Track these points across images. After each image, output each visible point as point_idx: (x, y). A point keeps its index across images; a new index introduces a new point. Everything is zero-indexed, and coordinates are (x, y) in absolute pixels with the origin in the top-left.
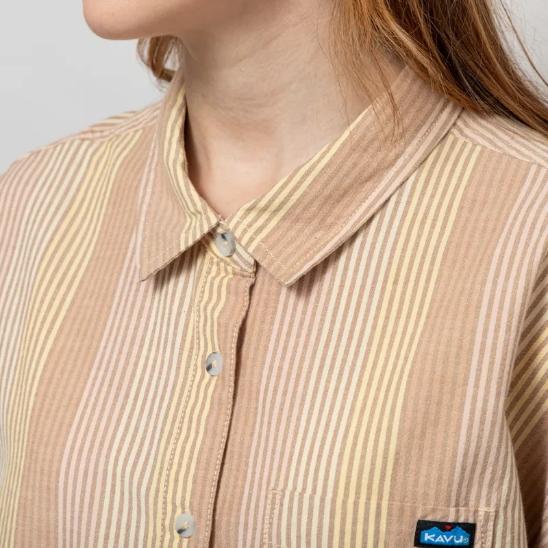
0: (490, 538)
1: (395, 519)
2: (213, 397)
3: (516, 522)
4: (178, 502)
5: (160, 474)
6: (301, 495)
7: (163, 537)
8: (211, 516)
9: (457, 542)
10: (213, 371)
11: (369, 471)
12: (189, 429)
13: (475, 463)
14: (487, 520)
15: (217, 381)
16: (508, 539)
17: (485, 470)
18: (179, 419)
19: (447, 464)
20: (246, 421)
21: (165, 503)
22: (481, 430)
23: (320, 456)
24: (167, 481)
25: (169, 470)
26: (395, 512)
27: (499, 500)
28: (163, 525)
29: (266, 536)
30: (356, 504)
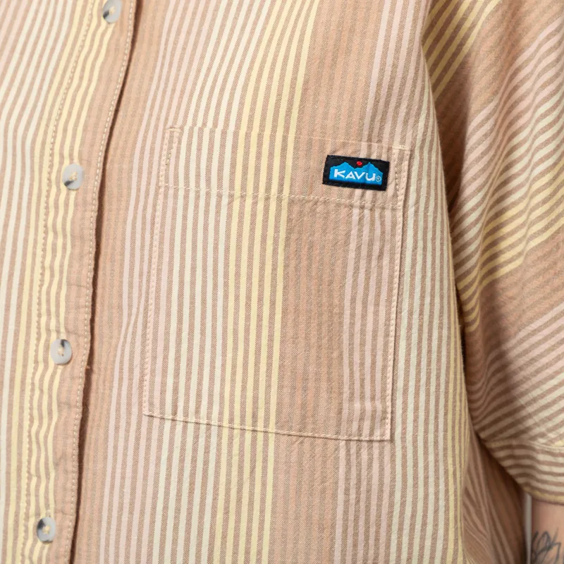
0: (405, 180)
1: (302, 153)
2: (109, 44)
3: (433, 166)
4: (66, 153)
5: (47, 126)
6: (201, 130)
7: (48, 192)
8: (102, 164)
9: (368, 180)
10: (110, 18)
11: (274, 101)
12: (81, 78)
13: (389, 95)
14: (401, 159)
15: (115, 27)
16: (424, 182)
17: (400, 104)
18: (70, 70)
19: (359, 95)
20: (146, 66)
21: (52, 155)
22: (397, 58)
23: (222, 90)
24: (55, 132)
25: (58, 120)
26: (303, 147)
27: (415, 139)
28: (49, 179)
29: (162, 179)
30: (260, 136)
